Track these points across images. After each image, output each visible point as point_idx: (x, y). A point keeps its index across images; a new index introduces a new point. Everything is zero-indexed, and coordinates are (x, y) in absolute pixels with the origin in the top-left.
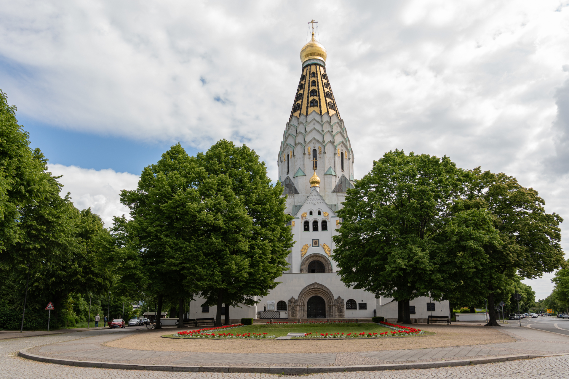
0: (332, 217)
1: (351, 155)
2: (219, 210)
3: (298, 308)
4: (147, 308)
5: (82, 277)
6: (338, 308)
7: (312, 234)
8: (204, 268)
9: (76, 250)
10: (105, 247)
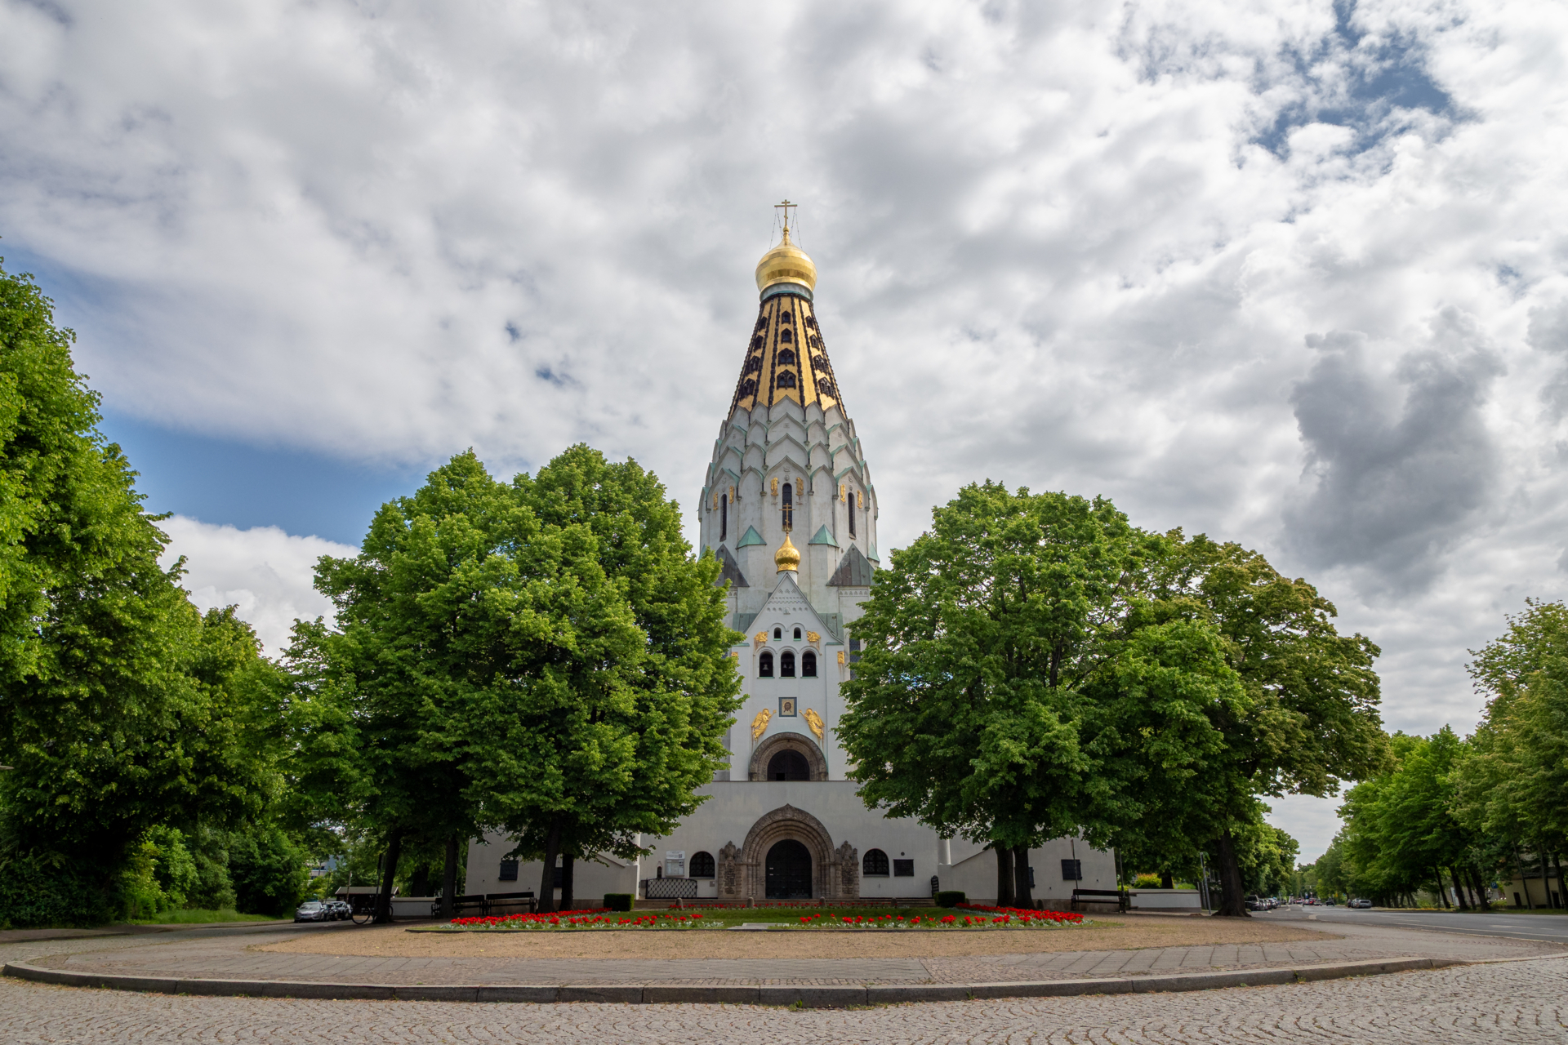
0: (828, 644)
1: (871, 501)
2: (564, 610)
3: (744, 871)
4: (348, 877)
5: (191, 781)
6: (843, 871)
7: (779, 685)
8: (520, 758)
9: (184, 704)
10: (264, 698)
